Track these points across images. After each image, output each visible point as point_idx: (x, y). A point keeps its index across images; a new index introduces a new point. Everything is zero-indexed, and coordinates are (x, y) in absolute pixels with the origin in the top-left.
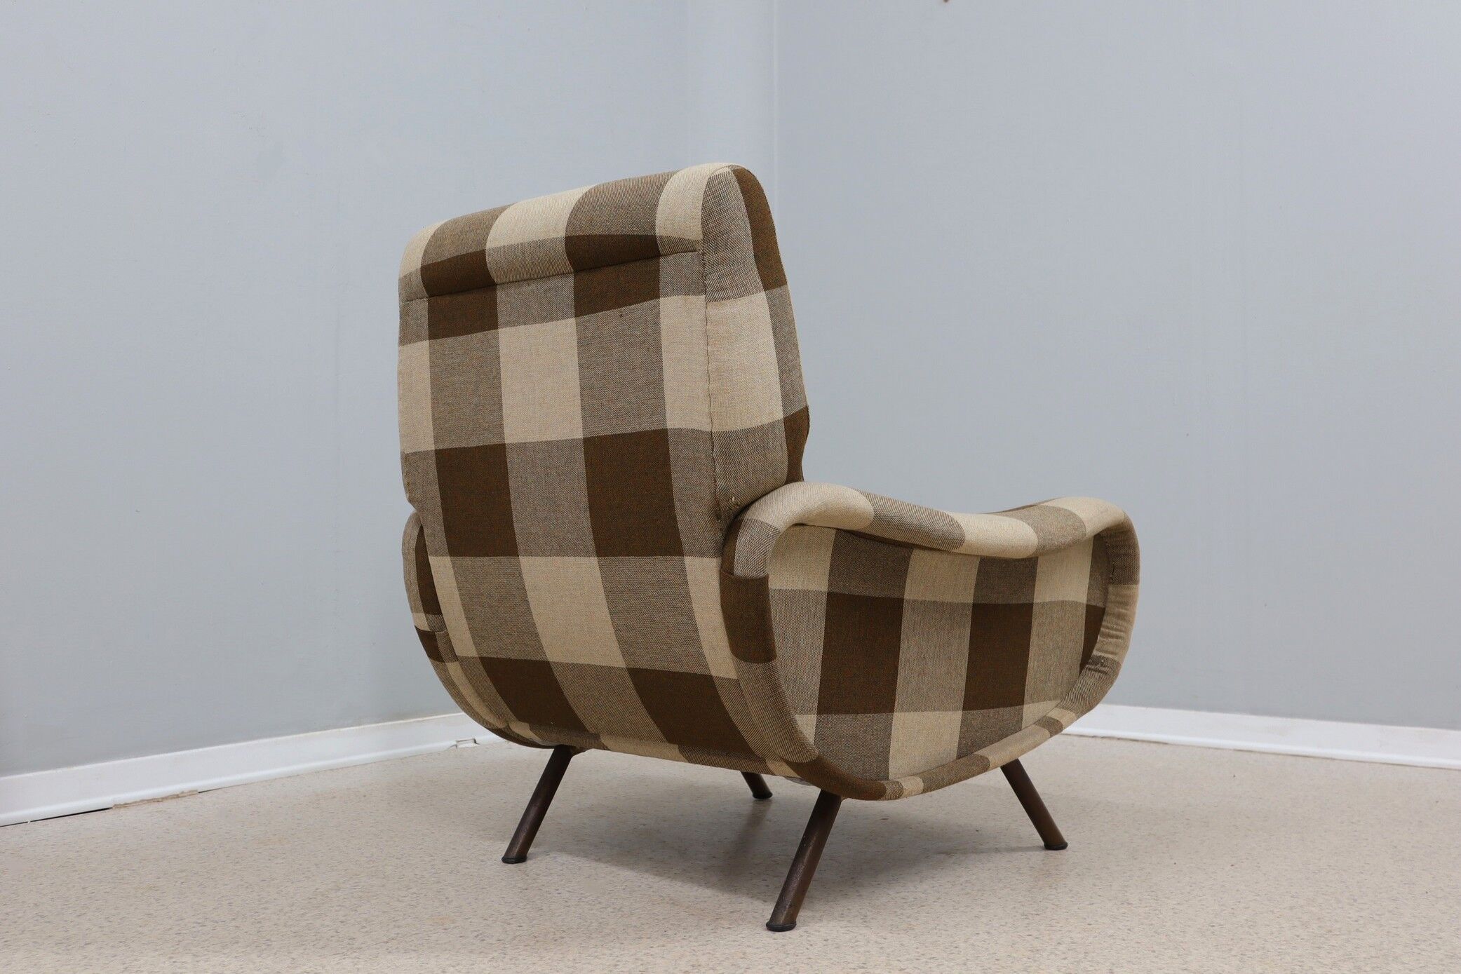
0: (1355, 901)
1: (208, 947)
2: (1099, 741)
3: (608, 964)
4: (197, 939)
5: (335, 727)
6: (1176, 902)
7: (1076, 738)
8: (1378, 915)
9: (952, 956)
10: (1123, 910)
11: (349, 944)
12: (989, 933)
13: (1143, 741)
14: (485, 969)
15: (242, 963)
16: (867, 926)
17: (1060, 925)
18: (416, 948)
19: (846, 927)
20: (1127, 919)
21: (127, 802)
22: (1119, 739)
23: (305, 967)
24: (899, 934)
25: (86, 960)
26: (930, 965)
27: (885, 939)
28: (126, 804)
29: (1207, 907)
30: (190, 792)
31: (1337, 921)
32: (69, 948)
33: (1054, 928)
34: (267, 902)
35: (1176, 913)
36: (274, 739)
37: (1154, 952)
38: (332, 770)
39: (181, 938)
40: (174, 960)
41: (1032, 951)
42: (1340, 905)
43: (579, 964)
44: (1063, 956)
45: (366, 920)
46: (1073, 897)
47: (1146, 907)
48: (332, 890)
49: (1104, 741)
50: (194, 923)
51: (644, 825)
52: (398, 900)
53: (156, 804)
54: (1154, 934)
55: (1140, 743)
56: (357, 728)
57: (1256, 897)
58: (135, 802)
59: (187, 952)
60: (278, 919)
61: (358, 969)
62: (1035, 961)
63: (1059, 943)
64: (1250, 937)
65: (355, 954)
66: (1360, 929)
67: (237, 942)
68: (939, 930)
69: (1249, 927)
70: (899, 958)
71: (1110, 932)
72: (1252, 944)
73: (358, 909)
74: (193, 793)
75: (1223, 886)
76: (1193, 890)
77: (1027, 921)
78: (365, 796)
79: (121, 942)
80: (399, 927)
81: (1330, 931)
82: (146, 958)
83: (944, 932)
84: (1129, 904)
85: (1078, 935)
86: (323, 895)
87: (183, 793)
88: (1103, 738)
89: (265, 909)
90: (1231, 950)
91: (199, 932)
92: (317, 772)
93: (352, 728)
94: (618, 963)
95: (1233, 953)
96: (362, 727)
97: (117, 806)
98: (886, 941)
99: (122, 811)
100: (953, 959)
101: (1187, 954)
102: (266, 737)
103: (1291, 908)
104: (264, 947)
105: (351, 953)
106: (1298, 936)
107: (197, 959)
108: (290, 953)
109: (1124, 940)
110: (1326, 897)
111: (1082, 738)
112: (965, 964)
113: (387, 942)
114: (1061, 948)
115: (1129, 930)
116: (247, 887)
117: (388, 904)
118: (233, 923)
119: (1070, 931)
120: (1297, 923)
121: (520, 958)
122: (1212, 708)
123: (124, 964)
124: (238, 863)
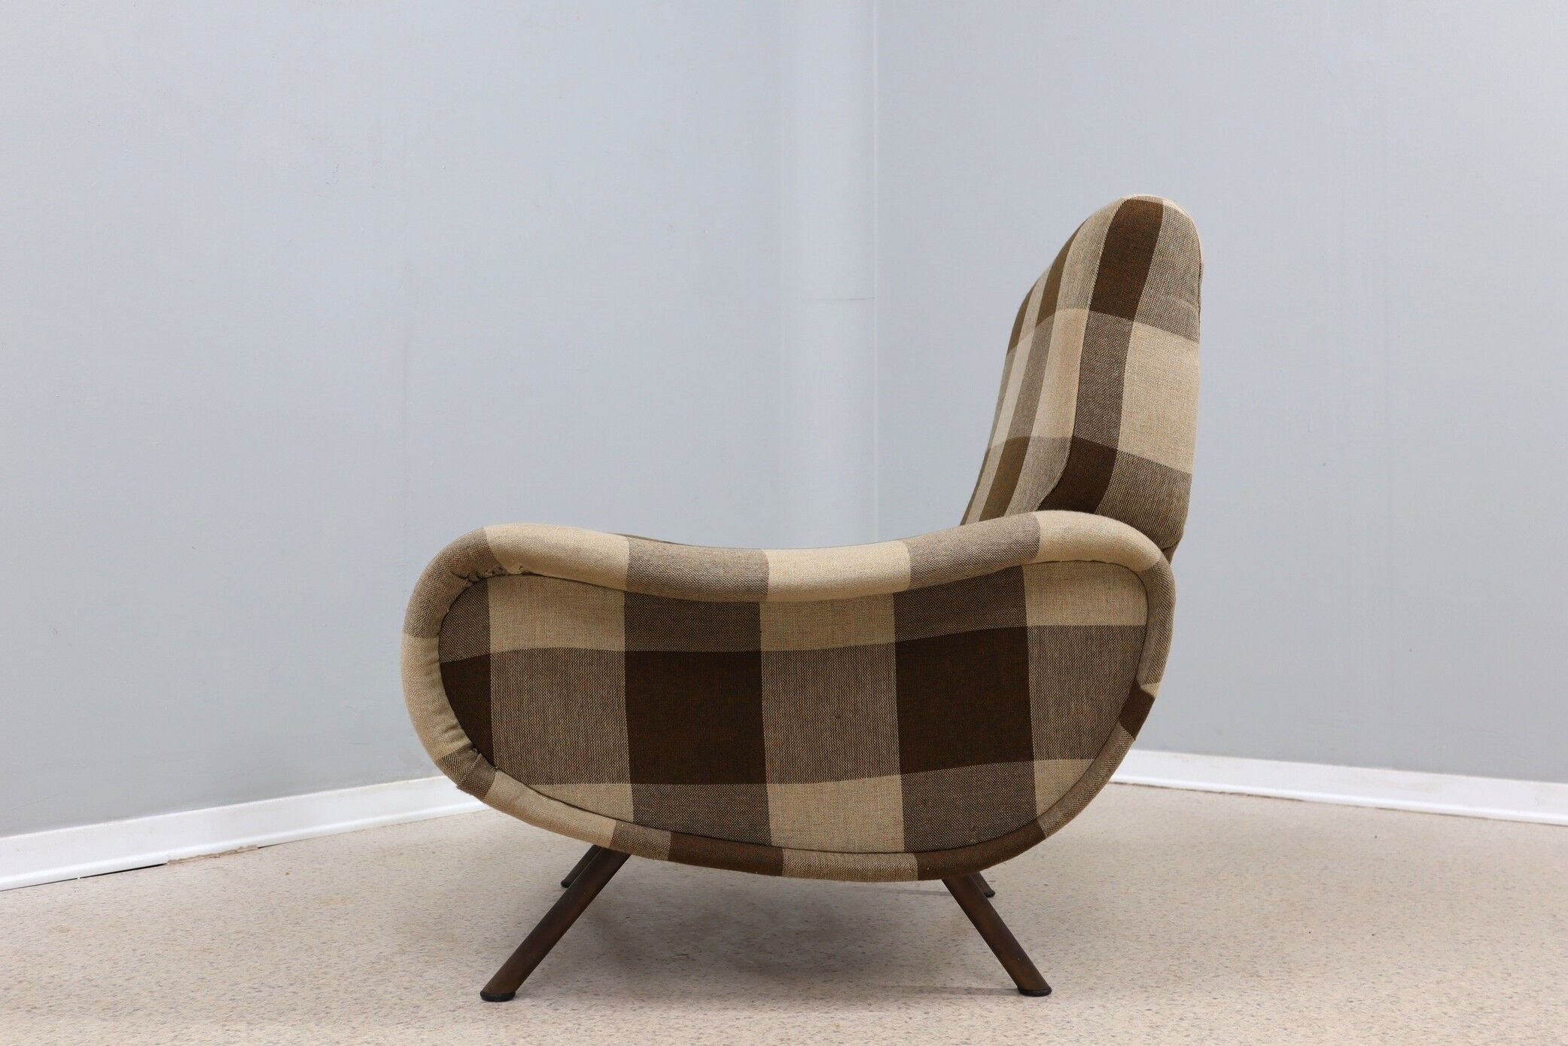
0: (1510, 975)
1: (264, 1014)
2: (1227, 797)
3: (690, 1036)
4: (251, 1005)
5: (404, 778)
6: (1311, 975)
7: (1202, 794)
8: (1536, 991)
9: (1064, 1032)
10: (1252, 984)
11: (413, 1012)
12: (1104, 1007)
13: (1276, 798)
14: (559, 1042)
15: (299, 1032)
16: (971, 998)
17: (1183, 999)
18: (485, 1018)
19: (948, 999)
20: (1256, 993)
21: (183, 858)
22: (1249, 795)
23: (366, 1037)
25: (134, 1028)
26: (1039, 1041)
27: (991, 1012)
28: (181, 860)
29: (1345, 981)
30: (249, 847)
31: (1489, 998)
32: (116, 1014)
33: (1176, 1002)
34: (327, 966)
35: (1310, 987)
37: (1286, 1029)
38: (399, 825)
39: (234, 1004)
40: (227, 1028)
41: (1152, 1027)
42: (1493, 980)
43: (660, 1037)
44: (1185, 1033)
45: (432, 986)
46: (1196, 969)
47: (1278, 979)
48: (396, 953)
49: (1233, 797)
50: (250, 988)
51: (732, 886)
52: (467, 966)
53: (213, 859)
54: (1287, 1010)
55: (1272, 800)
56: (426, 779)
57: (1399, 971)
58: (191, 858)
59: (241, 1019)
60: (339, 985)
61: (422, 1040)
62: (1155, 1038)
63: (1181, 1019)
64: (1393, 1014)
65: (420, 1023)
66: (1516, 1007)
67: (294, 1010)
68: (1050, 1003)
69: (1391, 1003)
70: (1006, 1034)
71: (1239, 1007)
72: (1395, 1022)
73: (425, 974)
74: (252, 849)
75: (1363, 958)
76: (1330, 962)
77: (1146, 994)
78: (434, 853)
79: (172, 1008)
80: (466, 994)
81: (1482, 1009)
82: (197, 1026)
83: (1055, 1005)
84: (1259, 976)
85: (1204, 1011)
86: (386, 960)
87: (241, 848)
88: (1232, 794)
89: (326, 973)
90: (1370, 1028)
91: (254, 997)
92: (384, 827)
93: (421, 780)
94: (701, 1036)
95: (1374, 1031)
96: (432, 778)
97: (172, 862)
99: (177, 867)
100: (1065, 1035)
101: (1322, 1032)
102: (329, 789)
103: (1438, 983)
104: (322, 1015)
105: (415, 1023)
106: (1446, 1014)
107: (251, 1027)
108: (350, 1021)
109: (1253, 1016)
110: (1477, 971)
111: (1209, 794)
112: (1078, 1041)
113: (454, 1011)
114: (1184, 1024)
115: (1259, 1005)
116: (306, 950)
117: (456, 969)
118: (291, 989)
119: (1193, 1006)
120: (1444, 999)
121: (596, 1029)
122: (1351, 762)
123: (173, 1032)
124: (297, 923)
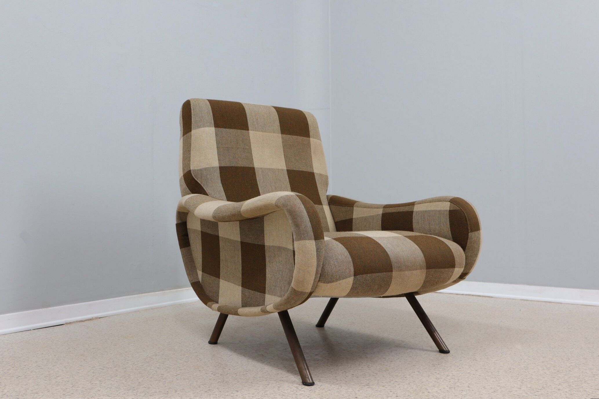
0: (569, 359)
1: (105, 378)
2: (464, 296)
3: (265, 384)
4: (100, 375)
5: (153, 291)
6: (495, 360)
7: (455, 295)
8: (579, 365)
9: (404, 381)
10: (474, 363)
11: (161, 376)
12: (419, 372)
13: (483, 296)
14: (216, 386)
15: (119, 384)
17: (448, 369)
18: (188, 378)
20: (475, 366)
21: (71, 322)
22: (473, 295)
23: (144, 385)
24: (382, 372)
25: (57, 383)
26: (395, 384)
27: (377, 374)
28: (70, 323)
29: (508, 362)
31: (561, 367)
32: (50, 378)
33: (446, 370)
34: (128, 360)
35: (495, 364)
36: (129, 297)
37: (486, 379)
38: (152, 309)
39: (94, 374)
40: (92, 383)
41: (437, 379)
42: (563, 361)
43: (253, 384)
44: (449, 381)
45: (168, 367)
46: (453, 358)
47: (483, 362)
48: (154, 355)
49: (467, 296)
50: (100, 368)
51: (279, 330)
52: (180, 360)
53: (82, 322)
54: (486, 372)
55: (481, 297)
56: (162, 292)
57: (529, 358)
58: (74, 322)
59: (97, 379)
60: (133, 367)
61: (165, 386)
62: (438, 383)
63: (448, 376)
64: (526, 373)
65: (164, 380)
66: (571, 370)
67: (117, 376)
68: (399, 371)
69: (525, 369)
70: (383, 382)
71: (469, 371)
72: (526, 376)
73: (164, 363)
74: (97, 318)
75: (515, 353)
76: (503, 355)
77: (434, 367)
78: (166, 319)
79: (71, 376)
80: (181, 370)
81: (559, 371)
82: (81, 382)
83: (401, 372)
84: (476, 360)
85: (456, 373)
86: (150, 358)
87: (93, 318)
88: (466, 295)
89: (128, 363)
90: (518, 378)
91: (101, 372)
92: (146, 310)
93: (160, 292)
94: (269, 384)
95: (518, 379)
96: (164, 291)
97: (67, 324)
98: (377, 375)
99: (69, 325)
100: (405, 382)
101: (499, 380)
102: (126, 295)
103: (543, 362)
104: (127, 378)
105: (162, 380)
106: (545, 373)
107: (101, 382)
108: (138, 380)
109: (474, 374)
110: (557, 358)
111: (457, 295)
112: (409, 384)
113: (176, 376)
114: (449, 378)
115: (476, 370)
116: (120, 355)
117: (177, 361)
118: (115, 369)
119: (452, 371)
120: (545, 368)
121: (230, 381)
122: (511, 283)
123: (72, 384)
124: (116, 345)
